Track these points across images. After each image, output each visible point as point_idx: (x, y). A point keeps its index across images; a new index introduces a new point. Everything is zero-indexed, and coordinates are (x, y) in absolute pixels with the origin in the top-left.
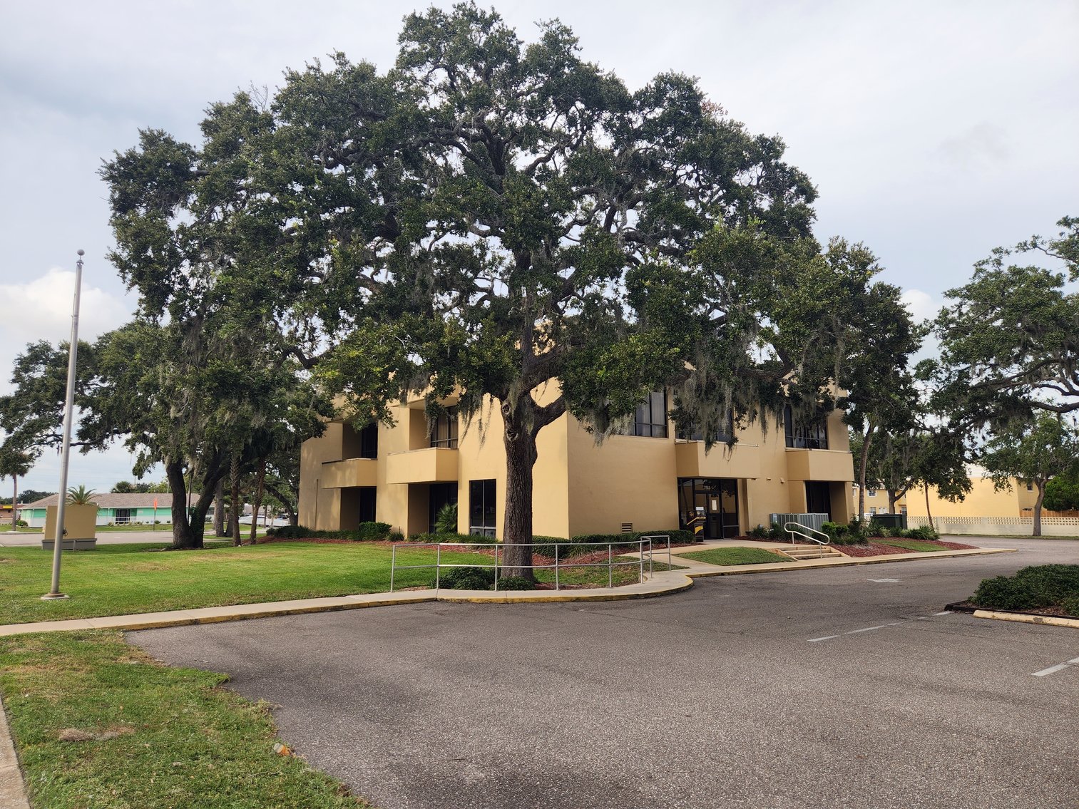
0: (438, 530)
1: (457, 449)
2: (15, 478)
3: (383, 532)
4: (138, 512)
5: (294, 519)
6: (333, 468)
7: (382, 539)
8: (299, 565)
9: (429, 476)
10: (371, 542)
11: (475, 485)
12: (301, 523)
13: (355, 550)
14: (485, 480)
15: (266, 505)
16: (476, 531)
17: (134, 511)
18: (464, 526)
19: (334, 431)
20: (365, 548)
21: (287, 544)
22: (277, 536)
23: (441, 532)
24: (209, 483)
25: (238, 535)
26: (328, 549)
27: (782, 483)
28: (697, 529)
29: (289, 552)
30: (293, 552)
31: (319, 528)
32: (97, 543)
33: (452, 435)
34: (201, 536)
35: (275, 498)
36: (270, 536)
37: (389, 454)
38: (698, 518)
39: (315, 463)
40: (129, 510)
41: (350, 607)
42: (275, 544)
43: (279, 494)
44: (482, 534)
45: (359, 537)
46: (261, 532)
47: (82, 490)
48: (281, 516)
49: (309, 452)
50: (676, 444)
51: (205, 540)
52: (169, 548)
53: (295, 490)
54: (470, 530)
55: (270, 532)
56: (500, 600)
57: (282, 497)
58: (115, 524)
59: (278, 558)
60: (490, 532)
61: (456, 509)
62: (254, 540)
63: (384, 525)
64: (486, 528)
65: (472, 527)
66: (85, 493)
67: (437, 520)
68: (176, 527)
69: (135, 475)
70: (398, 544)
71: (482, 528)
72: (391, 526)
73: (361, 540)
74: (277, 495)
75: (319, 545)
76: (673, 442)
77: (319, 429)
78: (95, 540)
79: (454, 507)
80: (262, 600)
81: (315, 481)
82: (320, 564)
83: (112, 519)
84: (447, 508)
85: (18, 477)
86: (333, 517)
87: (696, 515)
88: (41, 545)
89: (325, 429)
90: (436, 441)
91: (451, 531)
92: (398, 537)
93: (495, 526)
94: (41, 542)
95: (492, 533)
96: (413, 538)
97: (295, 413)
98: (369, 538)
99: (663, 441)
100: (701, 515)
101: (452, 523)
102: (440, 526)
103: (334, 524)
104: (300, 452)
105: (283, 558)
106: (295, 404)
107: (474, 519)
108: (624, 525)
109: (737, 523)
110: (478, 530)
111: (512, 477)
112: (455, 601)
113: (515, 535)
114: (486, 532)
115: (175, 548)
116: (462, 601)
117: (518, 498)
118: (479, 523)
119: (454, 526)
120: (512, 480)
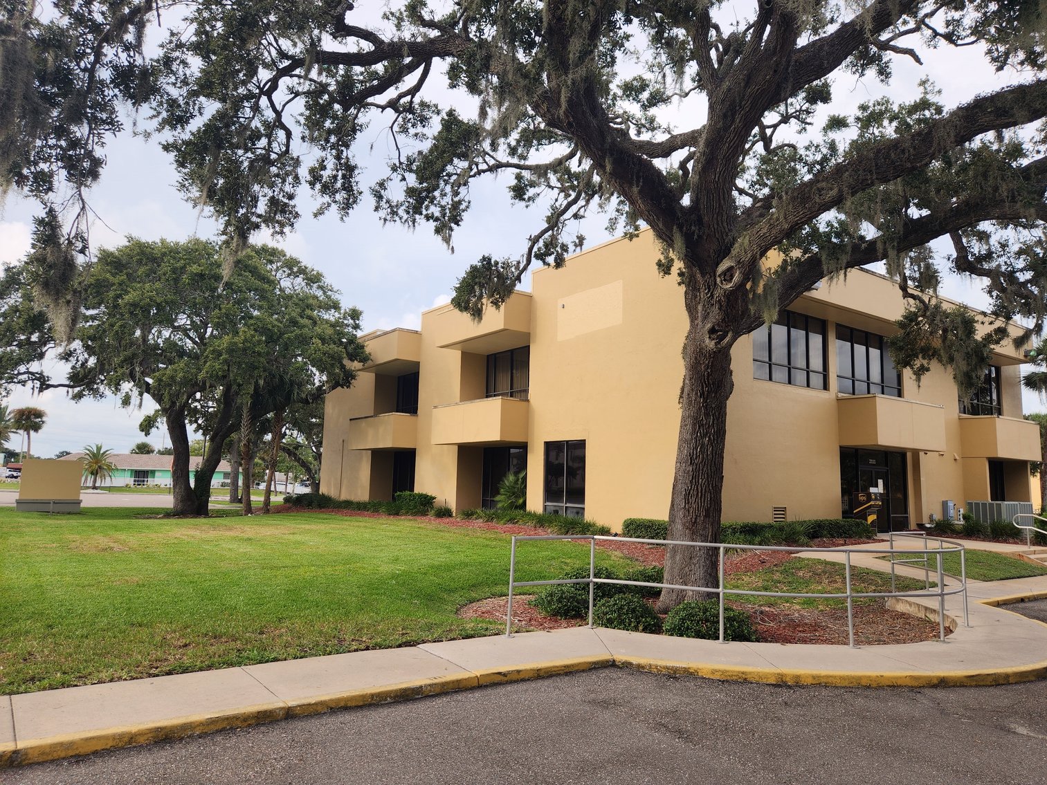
0: (500, 505)
1: (528, 401)
2: (28, 434)
3: (425, 505)
4: (157, 474)
5: (316, 486)
6: (364, 424)
7: (424, 514)
8: (320, 551)
9: (492, 434)
10: (410, 517)
11: (552, 448)
12: (323, 490)
13: (392, 527)
14: (567, 442)
15: (288, 472)
16: (553, 508)
17: (153, 472)
18: (535, 500)
19: (365, 382)
20: (404, 526)
21: (306, 515)
22: (296, 504)
23: (504, 509)
24: (218, 439)
25: (249, 502)
26: (357, 524)
27: (955, 460)
28: (871, 518)
29: (307, 527)
30: (313, 527)
31: (344, 497)
32: (82, 505)
33: (515, 386)
34: (207, 502)
35: (296, 463)
36: (288, 505)
37: (435, 407)
38: (872, 503)
39: (342, 421)
40: (148, 471)
41: (438, 690)
42: (292, 514)
43: (299, 459)
44: (563, 514)
45: (395, 512)
46: (277, 499)
47: (99, 449)
48: (303, 483)
49: (335, 408)
50: (838, 400)
51: (211, 506)
52: (168, 514)
53: (318, 456)
54: (545, 507)
55: (287, 500)
56: (766, 676)
57: (303, 462)
58: (132, 486)
59: (291, 537)
60: (575, 510)
61: (525, 479)
62: (267, 509)
63: (426, 496)
64: (568, 505)
65: (547, 504)
66: (101, 452)
67: (498, 493)
68: (177, 490)
69: (142, 431)
70: (446, 520)
71: (564, 505)
72: (435, 498)
73: (397, 514)
74: (298, 460)
75: (345, 518)
76: (835, 396)
77: (347, 378)
78: (79, 502)
79: (521, 475)
80: (233, 656)
81: (341, 442)
82: (351, 549)
83: (130, 481)
84: (511, 478)
85: (32, 432)
86: (360, 486)
87: (869, 499)
88: (15, 505)
89: (353, 377)
90: (493, 393)
91: (517, 507)
92: (444, 513)
93: (583, 501)
94: (14, 501)
95: (578, 513)
96: (468, 515)
97: (319, 350)
98: (407, 513)
99: (824, 395)
100: (876, 499)
101: (518, 497)
102: (501, 500)
103: (362, 492)
104: (323, 409)
105: (298, 538)
106: (320, 339)
107: (551, 492)
108: (776, 509)
109: (906, 511)
110: (557, 508)
111: (696, 419)
112: (658, 670)
113: (695, 522)
114: (569, 512)
115: (174, 515)
116: (675, 673)
117: (703, 457)
118: (559, 499)
119: (521, 501)
120: (694, 424)
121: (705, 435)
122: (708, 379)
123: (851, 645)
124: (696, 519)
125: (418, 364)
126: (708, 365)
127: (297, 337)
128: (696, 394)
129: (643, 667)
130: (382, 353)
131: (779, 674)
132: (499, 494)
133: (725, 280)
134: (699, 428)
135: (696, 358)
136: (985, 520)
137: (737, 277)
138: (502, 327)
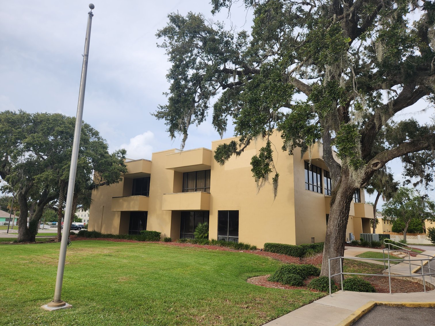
0: (195, 237)
1: (210, 193)
3: (156, 237)
11: (222, 214)
12: (90, 229)
14: (229, 211)
16: (222, 238)
18: (213, 233)
22: (79, 236)
23: (198, 238)
24: (41, 205)
27: (352, 218)
31: (103, 232)
37: (164, 194)
39: (102, 197)
44: (227, 240)
49: (98, 191)
52: (16, 242)
54: (218, 238)
63: (157, 233)
64: (230, 237)
65: (219, 236)
71: (227, 236)
72: (160, 233)
76: (324, 196)
79: (206, 224)
81: (102, 207)
84: (201, 224)
90: (186, 189)
91: (204, 238)
93: (237, 235)
95: (234, 240)
99: (319, 195)
101: (204, 233)
102: (196, 234)
103: (115, 231)
107: (221, 230)
108: (312, 238)
110: (224, 238)
111: (341, 211)
112: (392, 306)
113: (338, 248)
114: (230, 239)
115: (20, 242)
116: (398, 306)
117: (342, 225)
118: (225, 234)
119: (206, 235)
120: (340, 213)
121: (344, 217)
122: (349, 197)
123: (425, 292)
124: (339, 247)
125: (150, 174)
126: (351, 193)
127: (105, 161)
128: (343, 202)
129: (387, 305)
130: (133, 170)
131: (429, 304)
132: (195, 232)
133: (374, 166)
134: (342, 214)
135: (346, 190)
136: (369, 241)
137: (379, 166)
138: (202, 163)
